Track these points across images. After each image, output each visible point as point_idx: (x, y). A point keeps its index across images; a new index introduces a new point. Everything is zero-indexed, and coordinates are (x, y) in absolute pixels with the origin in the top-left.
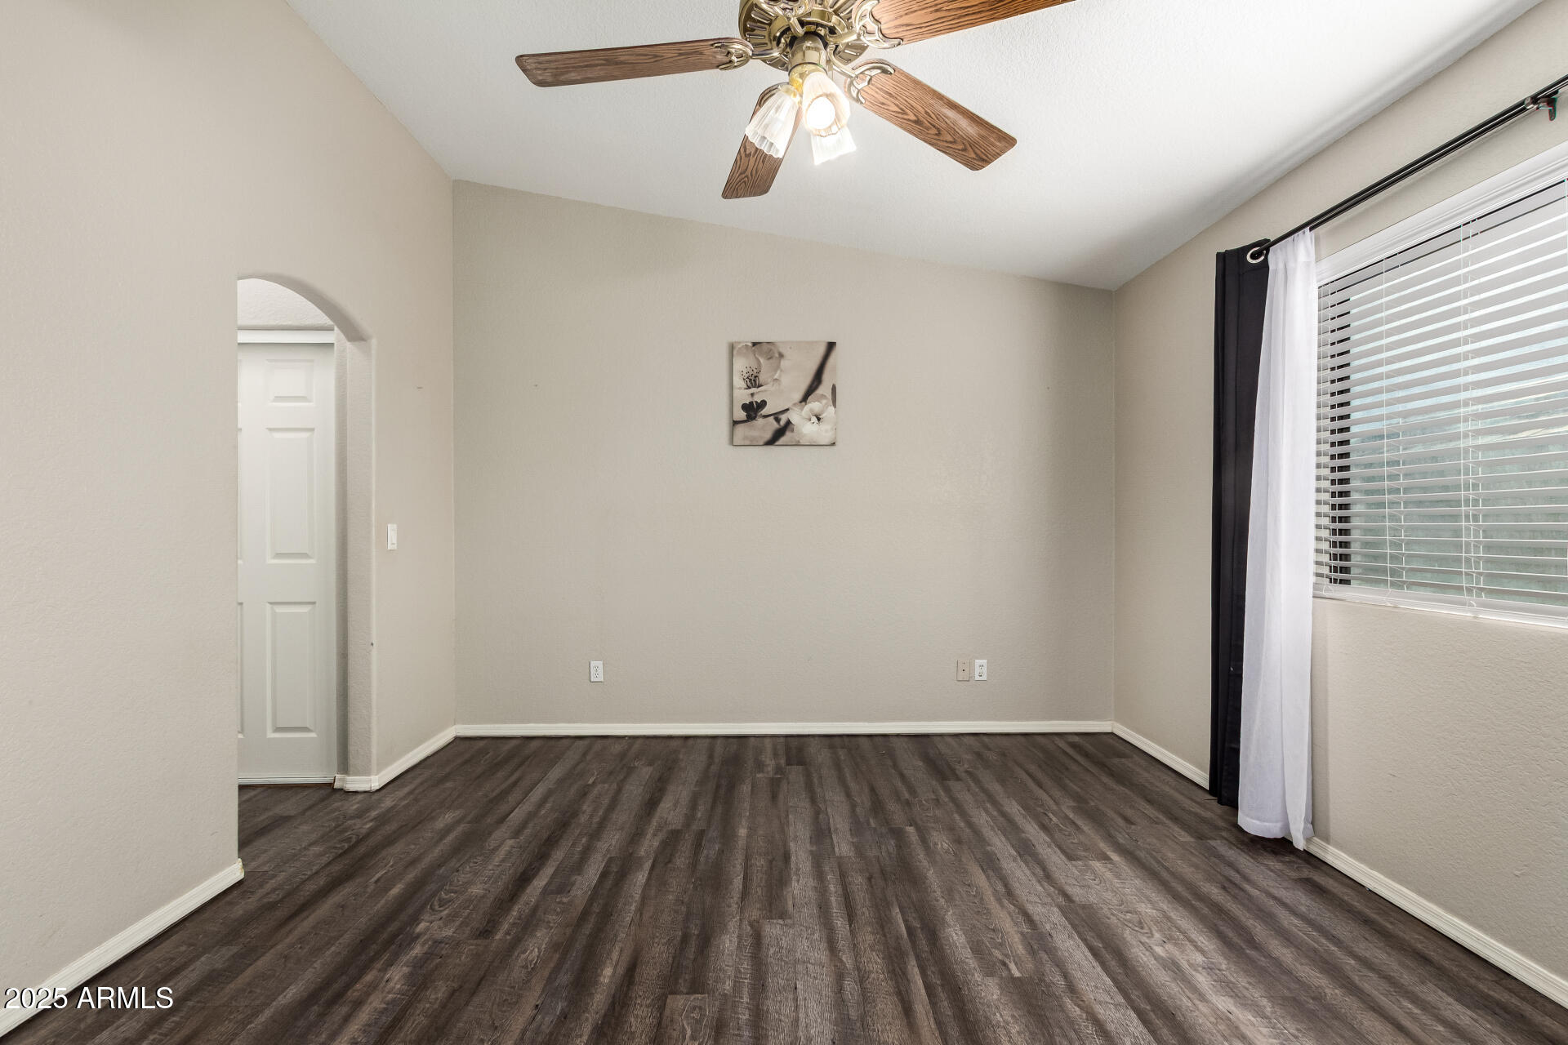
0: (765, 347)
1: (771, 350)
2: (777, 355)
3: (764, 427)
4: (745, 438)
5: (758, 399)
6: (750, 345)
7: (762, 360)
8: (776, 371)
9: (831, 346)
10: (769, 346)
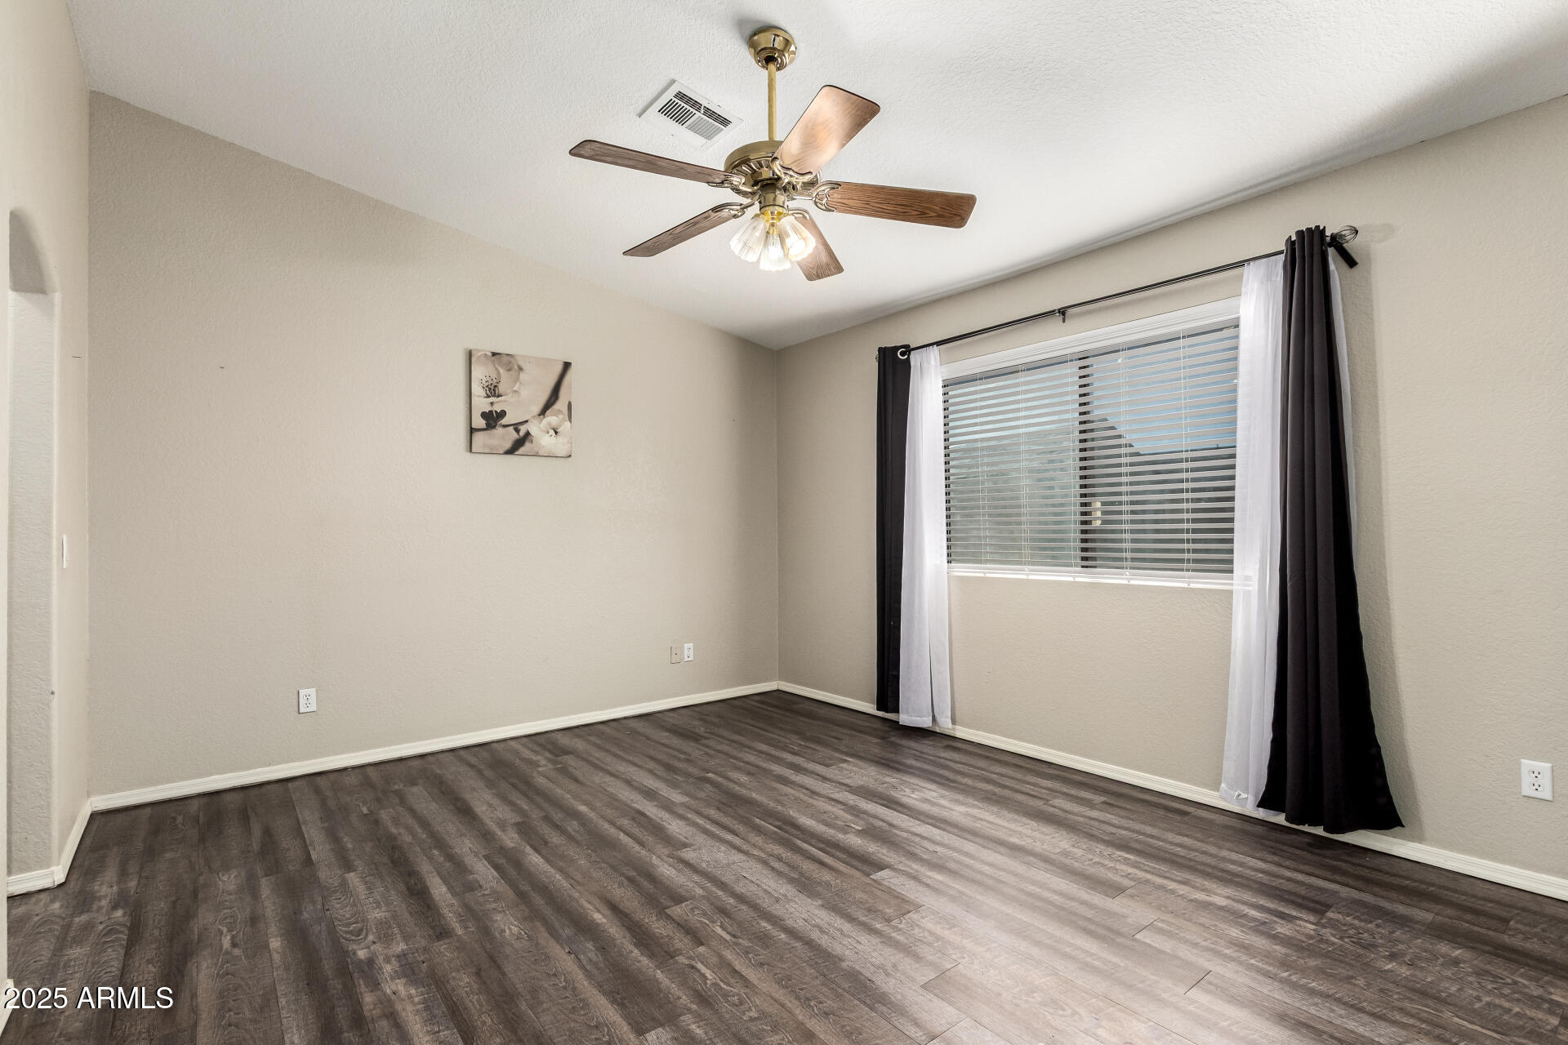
0: (505, 359)
1: (510, 362)
2: (516, 368)
3: (504, 437)
4: (485, 446)
5: (498, 408)
6: (490, 354)
7: (501, 371)
8: (515, 382)
9: (567, 366)
10: (508, 358)
